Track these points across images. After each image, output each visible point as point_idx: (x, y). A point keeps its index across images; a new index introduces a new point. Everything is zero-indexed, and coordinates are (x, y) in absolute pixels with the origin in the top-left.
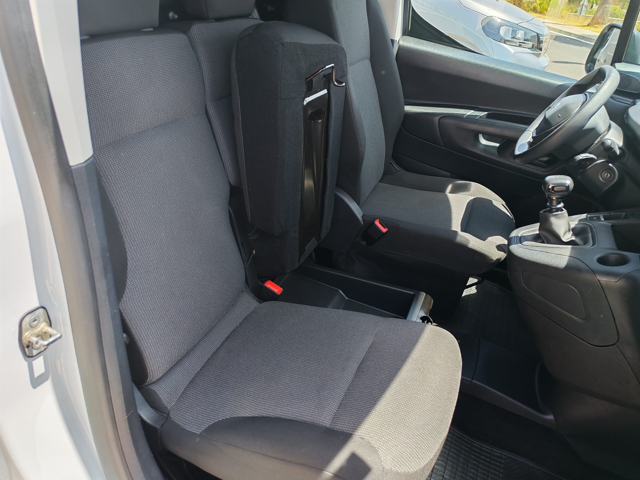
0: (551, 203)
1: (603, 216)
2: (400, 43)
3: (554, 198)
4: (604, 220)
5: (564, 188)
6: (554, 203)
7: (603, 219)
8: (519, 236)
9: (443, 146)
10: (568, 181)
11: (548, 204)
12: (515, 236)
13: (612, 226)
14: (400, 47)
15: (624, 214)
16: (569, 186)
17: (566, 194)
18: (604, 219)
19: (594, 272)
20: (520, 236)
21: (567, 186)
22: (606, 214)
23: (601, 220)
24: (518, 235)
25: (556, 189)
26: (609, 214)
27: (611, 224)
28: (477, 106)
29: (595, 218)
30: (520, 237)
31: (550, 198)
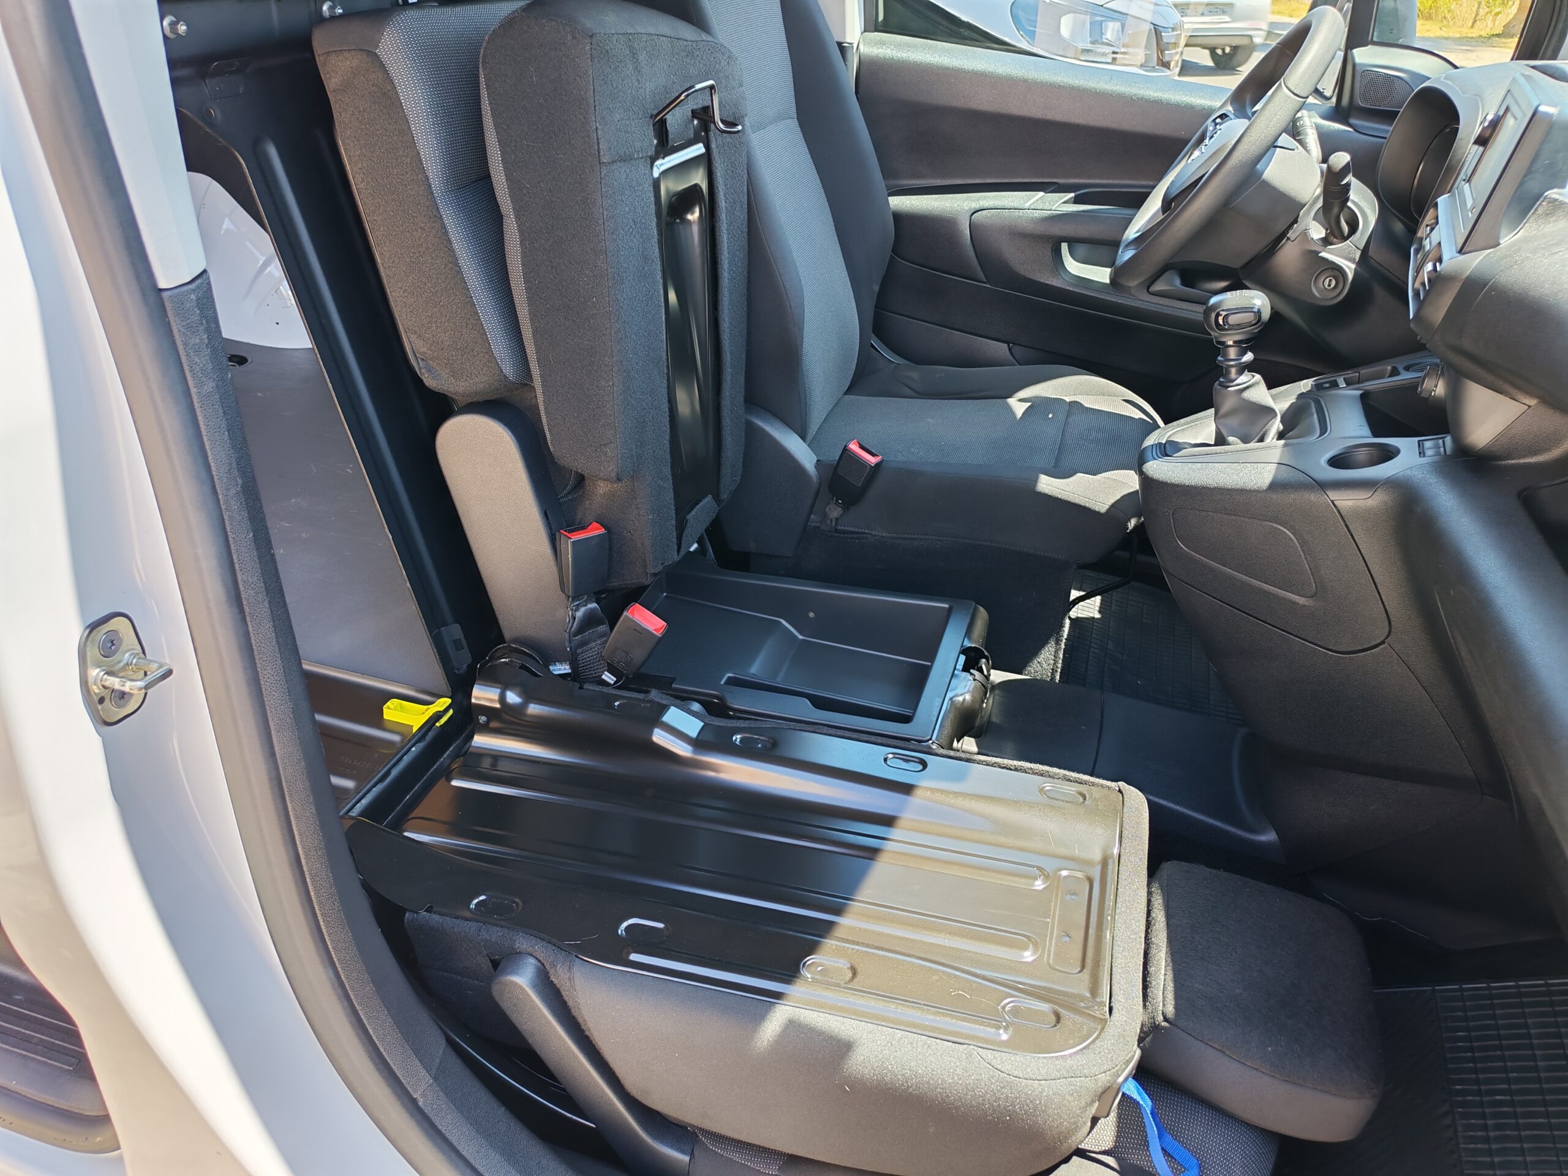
0: (1225, 355)
1: (1344, 379)
2: (862, 51)
3: (1230, 343)
4: (1345, 386)
5: (1248, 317)
6: (1232, 353)
7: (1343, 385)
8: (1160, 444)
9: (985, 280)
10: (1258, 300)
11: (1220, 358)
12: (1152, 445)
13: (1362, 396)
14: (862, 59)
15: (1389, 368)
16: (1259, 311)
17: (1256, 331)
18: (1346, 383)
19: (1323, 486)
20: (1164, 442)
21: (1256, 310)
22: (1352, 374)
23: (1338, 386)
24: (1160, 441)
25: (1233, 320)
26: (1358, 374)
27: (1360, 392)
28: (1054, 180)
29: (1327, 385)
30: (1165, 444)
31: (1223, 343)
